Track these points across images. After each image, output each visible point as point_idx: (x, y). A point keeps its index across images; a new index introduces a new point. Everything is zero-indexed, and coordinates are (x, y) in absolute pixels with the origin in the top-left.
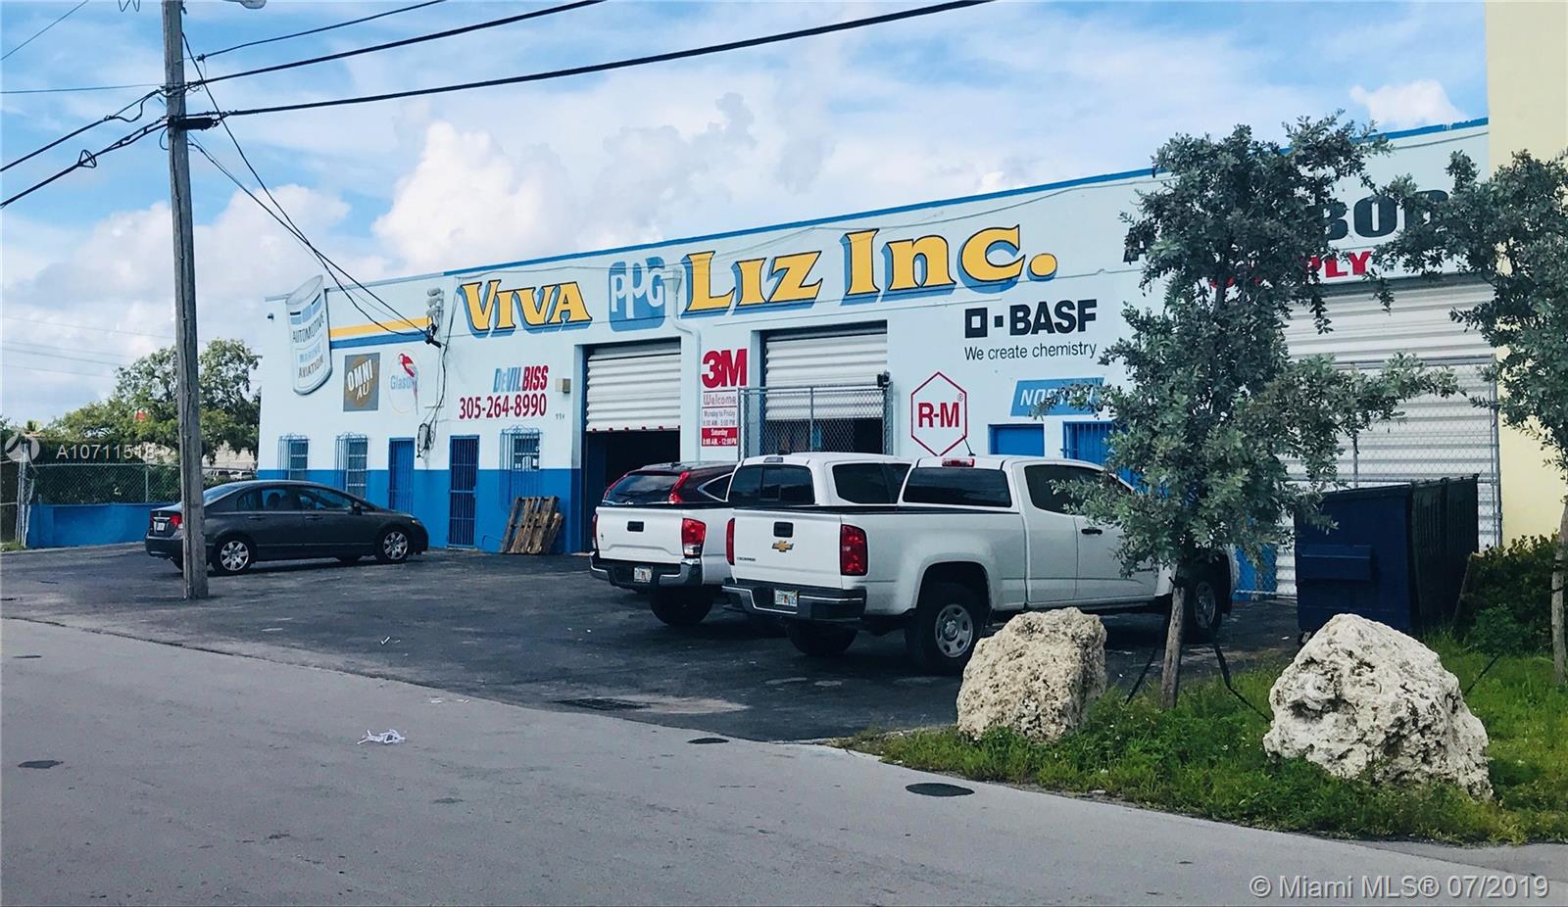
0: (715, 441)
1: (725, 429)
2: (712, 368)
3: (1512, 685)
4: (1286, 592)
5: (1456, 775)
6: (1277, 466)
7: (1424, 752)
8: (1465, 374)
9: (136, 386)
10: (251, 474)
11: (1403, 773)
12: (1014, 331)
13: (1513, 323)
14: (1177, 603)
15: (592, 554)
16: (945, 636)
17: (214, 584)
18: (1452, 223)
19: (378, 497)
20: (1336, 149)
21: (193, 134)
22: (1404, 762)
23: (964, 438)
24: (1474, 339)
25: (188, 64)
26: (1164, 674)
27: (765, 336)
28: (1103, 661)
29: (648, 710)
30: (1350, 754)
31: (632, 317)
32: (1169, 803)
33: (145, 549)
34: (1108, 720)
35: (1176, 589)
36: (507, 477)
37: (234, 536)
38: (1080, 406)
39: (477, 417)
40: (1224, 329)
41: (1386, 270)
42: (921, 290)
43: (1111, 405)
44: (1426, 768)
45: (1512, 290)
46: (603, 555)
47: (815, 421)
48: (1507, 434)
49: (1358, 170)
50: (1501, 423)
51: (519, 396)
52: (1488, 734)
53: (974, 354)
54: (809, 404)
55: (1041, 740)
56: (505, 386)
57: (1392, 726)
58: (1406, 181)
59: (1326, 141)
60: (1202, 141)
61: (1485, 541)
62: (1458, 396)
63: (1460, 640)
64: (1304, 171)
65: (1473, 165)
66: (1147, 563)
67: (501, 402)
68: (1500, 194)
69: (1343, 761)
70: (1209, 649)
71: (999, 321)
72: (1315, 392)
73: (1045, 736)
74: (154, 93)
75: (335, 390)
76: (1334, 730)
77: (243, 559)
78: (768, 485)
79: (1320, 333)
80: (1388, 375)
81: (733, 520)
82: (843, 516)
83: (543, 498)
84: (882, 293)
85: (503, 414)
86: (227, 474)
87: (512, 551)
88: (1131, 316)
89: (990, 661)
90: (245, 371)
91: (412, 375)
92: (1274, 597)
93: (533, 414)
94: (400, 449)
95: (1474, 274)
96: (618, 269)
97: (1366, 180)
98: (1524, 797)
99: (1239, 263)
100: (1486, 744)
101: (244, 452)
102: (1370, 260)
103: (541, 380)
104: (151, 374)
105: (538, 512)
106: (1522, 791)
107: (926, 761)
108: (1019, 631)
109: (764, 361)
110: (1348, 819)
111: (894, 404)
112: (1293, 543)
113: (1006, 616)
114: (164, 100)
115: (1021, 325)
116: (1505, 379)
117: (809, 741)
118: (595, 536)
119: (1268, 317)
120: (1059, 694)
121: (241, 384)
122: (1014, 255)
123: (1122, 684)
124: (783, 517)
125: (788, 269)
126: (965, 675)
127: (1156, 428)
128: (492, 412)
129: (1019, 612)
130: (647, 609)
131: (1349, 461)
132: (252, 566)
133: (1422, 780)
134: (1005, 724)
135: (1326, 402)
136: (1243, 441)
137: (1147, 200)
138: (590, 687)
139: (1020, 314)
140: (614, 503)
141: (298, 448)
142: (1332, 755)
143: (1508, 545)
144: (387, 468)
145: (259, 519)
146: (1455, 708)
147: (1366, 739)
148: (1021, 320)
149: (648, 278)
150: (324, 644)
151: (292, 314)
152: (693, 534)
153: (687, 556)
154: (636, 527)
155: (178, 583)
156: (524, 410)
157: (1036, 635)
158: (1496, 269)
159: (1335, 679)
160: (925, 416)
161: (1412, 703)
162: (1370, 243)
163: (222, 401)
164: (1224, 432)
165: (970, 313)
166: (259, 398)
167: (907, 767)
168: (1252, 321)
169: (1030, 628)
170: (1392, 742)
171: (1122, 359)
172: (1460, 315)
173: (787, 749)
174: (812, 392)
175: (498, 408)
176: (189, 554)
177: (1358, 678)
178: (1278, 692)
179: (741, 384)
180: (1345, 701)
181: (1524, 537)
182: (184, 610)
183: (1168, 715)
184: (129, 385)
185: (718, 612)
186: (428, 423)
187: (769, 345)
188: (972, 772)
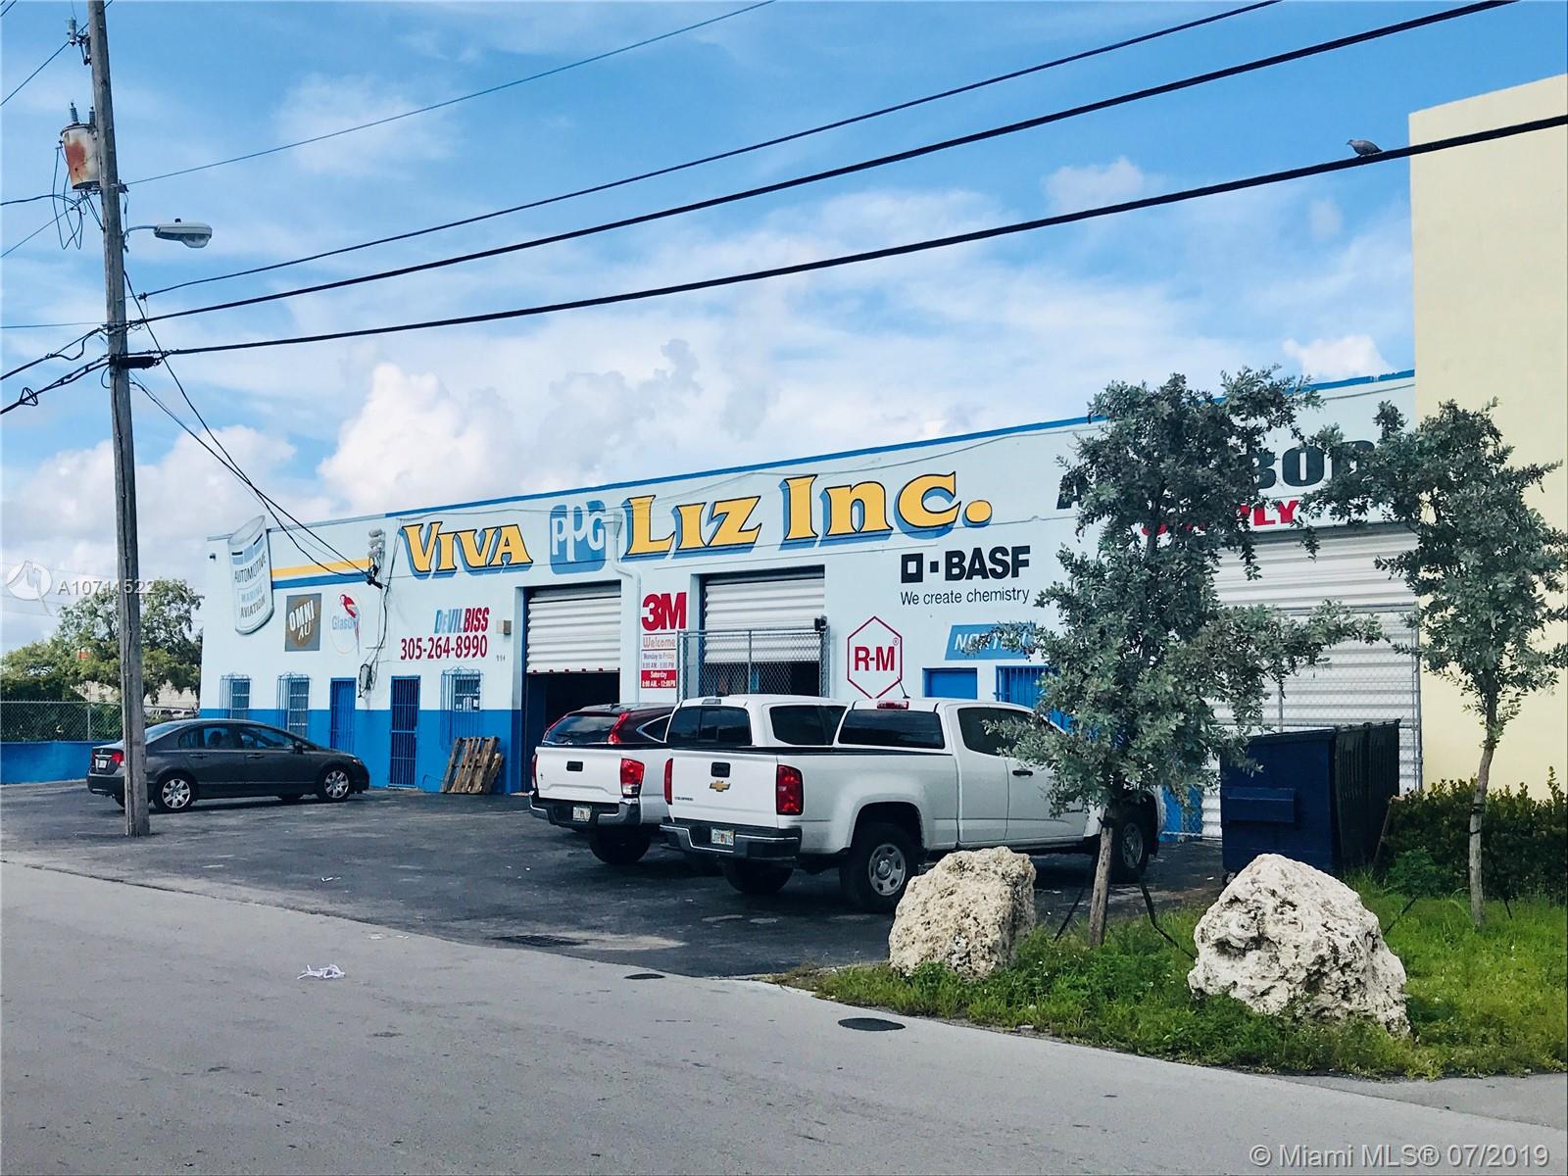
0: (654, 683)
1: (664, 671)
2: (652, 611)
3: (1429, 925)
4: (1211, 834)
5: (1374, 1012)
6: (1204, 709)
7: (1344, 989)
8: (1389, 622)
9: (79, 626)
10: (192, 713)
11: (1323, 1010)
12: (949, 577)
13: (1436, 571)
14: (1105, 843)
15: (532, 793)
16: (878, 874)
17: (157, 821)
18: (1377, 473)
19: (319, 737)
20: (1269, 400)
21: (135, 373)
22: (1324, 999)
23: (899, 681)
24: (1398, 587)
25: (129, 302)
26: (1092, 913)
27: (705, 580)
28: (1032, 900)
29: (586, 946)
30: (1272, 991)
31: (574, 560)
32: (1096, 1038)
33: (86, 786)
34: (1037, 957)
35: (1104, 830)
36: (448, 718)
37: (175, 773)
38: (1013, 648)
39: (418, 657)
40: (1154, 575)
41: (1313, 518)
42: (859, 535)
43: (1042, 647)
44: (1346, 1005)
45: (1436, 539)
46: (542, 795)
47: (753, 664)
48: (1428, 679)
49: (1289, 423)
50: (1422, 669)
51: (460, 637)
52: (1406, 972)
53: (909, 599)
54: (748, 647)
55: (972, 975)
56: (446, 628)
57: (1314, 964)
58: (1333, 430)
59: (1259, 391)
60: (1138, 389)
61: (1406, 785)
62: (1381, 643)
63: (1380, 882)
64: (1236, 421)
65: (1400, 415)
66: (1077, 804)
67: (442, 643)
68: (1426, 445)
69: (1265, 997)
70: (1136, 889)
71: (934, 567)
72: (1242, 637)
73: (975, 973)
74: (96, 331)
75: (277, 631)
76: (1257, 968)
77: (185, 796)
78: (707, 727)
79: (1249, 579)
80: (1315, 622)
81: (672, 760)
82: (779, 757)
83: (483, 739)
84: (819, 538)
85: (444, 655)
86: (169, 712)
87: (453, 790)
88: (1065, 558)
89: (922, 899)
90: (187, 611)
91: (353, 615)
92: (1200, 839)
93: (474, 655)
94: (341, 688)
95: (1399, 522)
96: (559, 512)
97: (1296, 432)
98: (1441, 1034)
99: (1171, 510)
100: (1404, 981)
101: (187, 691)
102: (1297, 508)
103: (482, 622)
104: (94, 613)
105: (479, 752)
106: (1439, 1028)
107: (857, 997)
108: (950, 870)
109: (703, 604)
110: (1270, 1053)
111: (831, 647)
112: (1219, 786)
113: (938, 855)
114: (106, 338)
115: (955, 571)
116: (1427, 626)
117: (744, 977)
118: (535, 776)
119: (1199, 563)
120: (989, 931)
121: (183, 624)
122: (950, 501)
123: (1051, 922)
124: (722, 757)
125: (728, 513)
126: (897, 912)
127: (1087, 671)
128: (433, 653)
129: (951, 851)
130: (586, 848)
131: (1275, 706)
132: (194, 804)
133: (1342, 1017)
134: (936, 961)
135: (1253, 647)
136: (1174, 685)
137: (1084, 445)
138: (529, 923)
139: (955, 560)
140: (553, 744)
141: (240, 688)
142: (1255, 992)
143: (1428, 789)
144: (328, 708)
145: (201, 758)
146: (1375, 946)
147: (1288, 976)
148: (957, 566)
149: (588, 521)
150: (263, 881)
151: (233, 554)
152: (631, 774)
153: (626, 796)
154: (575, 767)
155: (119, 821)
156: (465, 652)
157: (967, 874)
158: (1420, 518)
159: (1259, 918)
160: (861, 659)
161: (1333, 942)
162: (1297, 493)
163: (165, 641)
164: (1155, 677)
165: (906, 559)
166: (201, 638)
167: (839, 1002)
168: (1182, 567)
169: (961, 867)
170: (1312, 979)
171: (1055, 603)
172: (1384, 563)
173: (723, 984)
174: (750, 635)
175: (439, 649)
176: (131, 792)
177: (1281, 917)
178: (1203, 930)
179: (680, 628)
180: (1268, 939)
181: (1443, 781)
182: (125, 847)
183: (1097, 954)
184: (72, 624)
185: (656, 851)
186: (369, 663)
187: (708, 589)
188: (903, 1008)
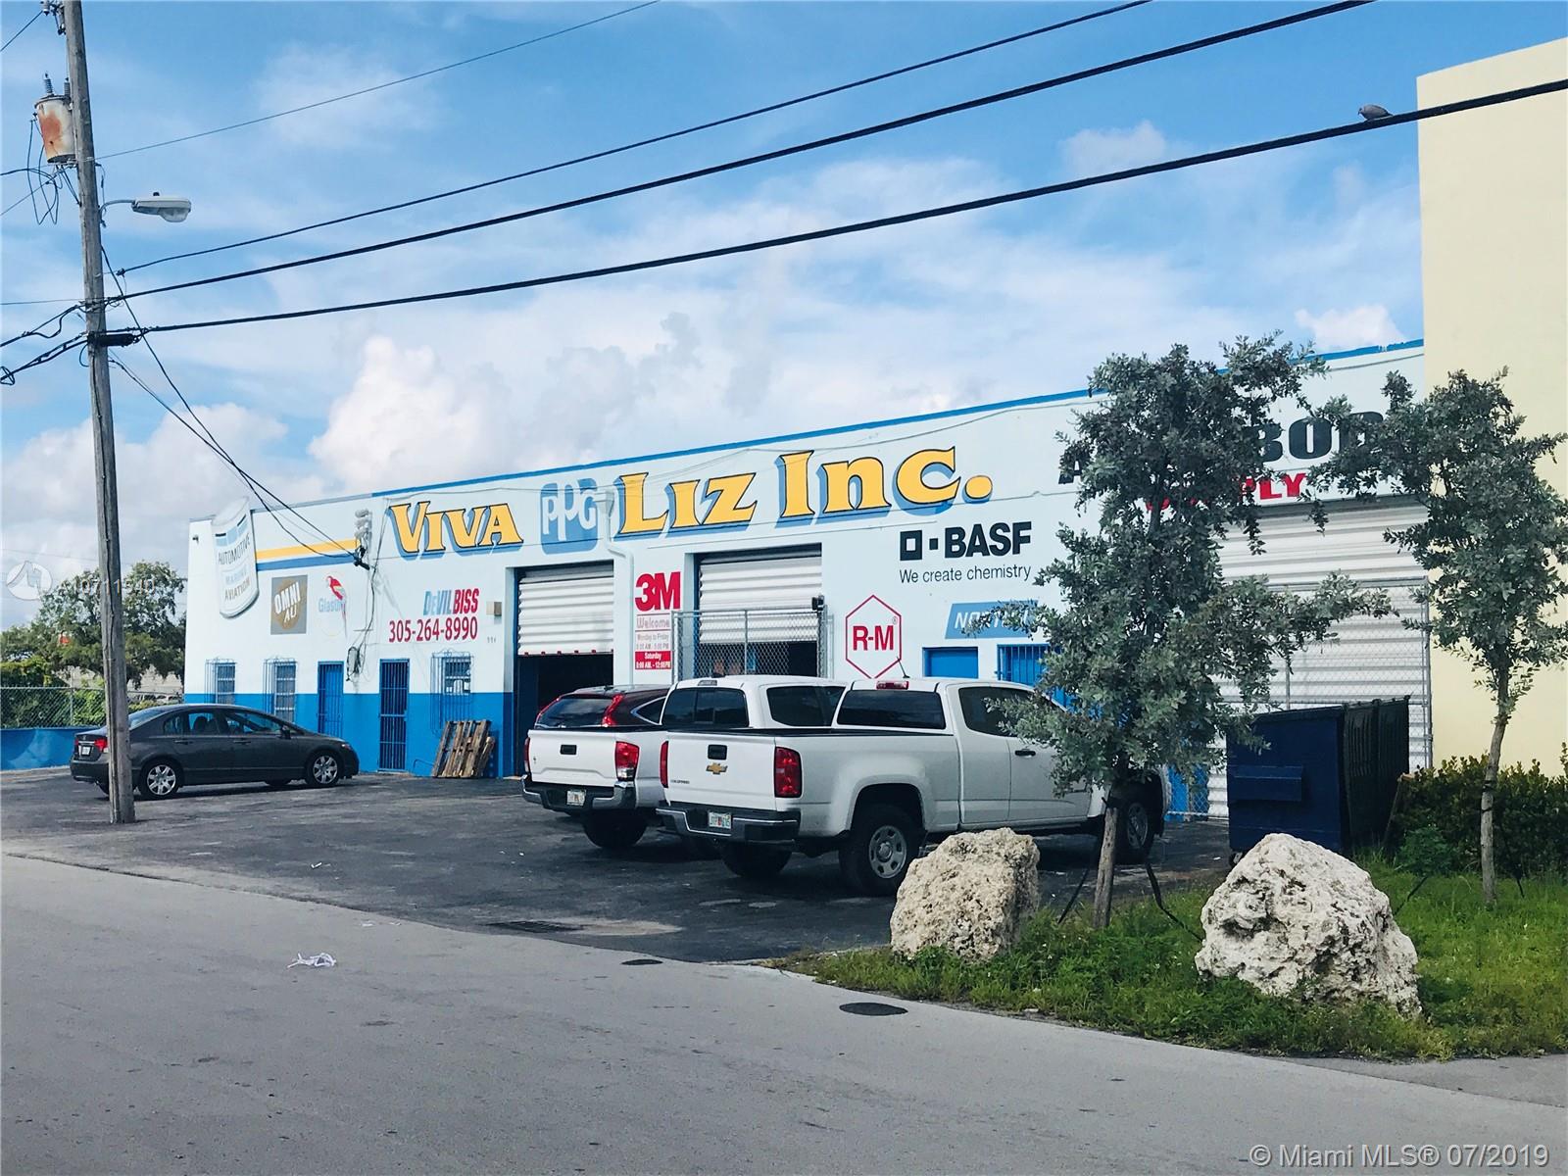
0: (648, 665)
1: (659, 652)
2: (646, 591)
3: (1440, 904)
4: (1217, 814)
5: (1385, 993)
6: (1210, 686)
7: (1354, 970)
8: (1399, 596)
9: (59, 609)
10: (178, 697)
11: (1333, 991)
12: (949, 554)
13: (1446, 544)
14: (1110, 823)
15: (525, 777)
16: (879, 856)
17: (142, 808)
18: (1386, 444)
19: (307, 721)
20: (1273, 369)
21: (114, 351)
22: (1334, 980)
23: (899, 660)
24: (1405, 562)
25: (108, 278)
26: (1097, 894)
27: (699, 559)
28: (1036, 881)
29: (581, 932)
30: (1281, 972)
31: (565, 539)
32: (1103, 1021)
33: (70, 774)
34: (1041, 939)
35: (1108, 810)
36: (440, 702)
37: (162, 760)
38: (1015, 625)
39: (407, 640)
40: (1158, 550)
41: (1320, 491)
42: (857, 512)
43: (1045, 626)
44: (1356, 986)
45: (1446, 512)
46: (535, 778)
47: (749, 644)
48: (1438, 654)
49: (1295, 391)
50: (1432, 645)
51: (449, 619)
52: (1417, 953)
53: (908, 577)
54: (744, 627)
55: (974, 958)
56: (435, 609)
57: (1323, 945)
58: (1341, 402)
59: (1263, 360)
60: (1139, 360)
61: (1416, 763)
62: (1390, 618)
63: (1390, 861)
64: (1240, 391)
65: (1409, 385)
66: (1080, 785)
67: (431, 625)
68: (1436, 415)
69: (1274, 979)
70: (1141, 870)
71: (934, 544)
72: (1248, 613)
73: (979, 956)
74: (74, 308)
75: (262, 612)
76: (1265, 949)
77: (171, 783)
78: (702, 709)
79: (1254, 553)
80: (1322, 596)
81: (667, 743)
82: (778, 739)
83: (474, 722)
84: (816, 516)
85: (434, 637)
86: (154, 698)
87: (444, 774)
88: (1065, 537)
89: (923, 881)
90: (170, 594)
91: (340, 597)
92: (1206, 819)
93: (464, 637)
94: (329, 672)
95: (1409, 495)
96: (550, 491)
97: (1302, 401)
98: (1453, 1014)
99: (1174, 485)
100: (1415, 962)
101: (171, 676)
102: (1305, 481)
103: (472, 603)
104: (75, 597)
105: (470, 736)
106: (1450, 1008)
107: (858, 982)
108: (953, 852)
109: (698, 584)
110: (1279, 1036)
111: (829, 627)
112: (1225, 764)
113: (939, 837)
114: (84, 315)
115: (955, 548)
116: (1438, 601)
117: (743, 962)
118: (528, 760)
119: (1203, 538)
120: (992, 913)
121: (167, 607)
122: (949, 477)
123: (1055, 904)
124: (718, 739)
125: (722, 491)
126: (899, 895)
127: (1091, 649)
128: (423, 635)
129: (953, 833)
130: (580, 832)
131: (1282, 683)
132: (179, 790)
133: (1352, 998)
134: (939, 944)
135: (1259, 623)
136: (1176, 661)
137: (1084, 419)
138: (523, 909)
139: (955, 537)
140: (546, 726)
141: (226, 671)
142: (1263, 974)
143: (1438, 766)
144: (316, 692)
145: (186, 743)
146: (1385, 926)
147: (1297, 957)
148: (957, 543)
149: (580, 499)
150: (255, 867)
151: (217, 535)
152: (626, 757)
153: (621, 779)
154: (568, 750)
155: (104, 807)
156: (455, 633)
157: (968, 856)
158: (1430, 490)
159: (1267, 898)
160: (860, 639)
161: (1343, 922)
162: (1304, 465)
163: (148, 624)
164: (1157, 653)
165: (905, 536)
166: (185, 621)
167: (840, 986)
168: (1186, 542)
169: (963, 849)
170: (1322, 960)
171: (1057, 580)
172: (1393, 536)
173: (721, 970)
174: (746, 615)
175: (428, 631)
176: (116, 778)
177: (1289, 897)
178: (1210, 911)
179: (675, 607)
180: (1276, 920)
181: (1454, 758)
182: (110, 835)
183: (1101, 936)
184: (53, 608)
185: (651, 835)
186: (357, 646)
187: (703, 568)
188: (905, 992)
